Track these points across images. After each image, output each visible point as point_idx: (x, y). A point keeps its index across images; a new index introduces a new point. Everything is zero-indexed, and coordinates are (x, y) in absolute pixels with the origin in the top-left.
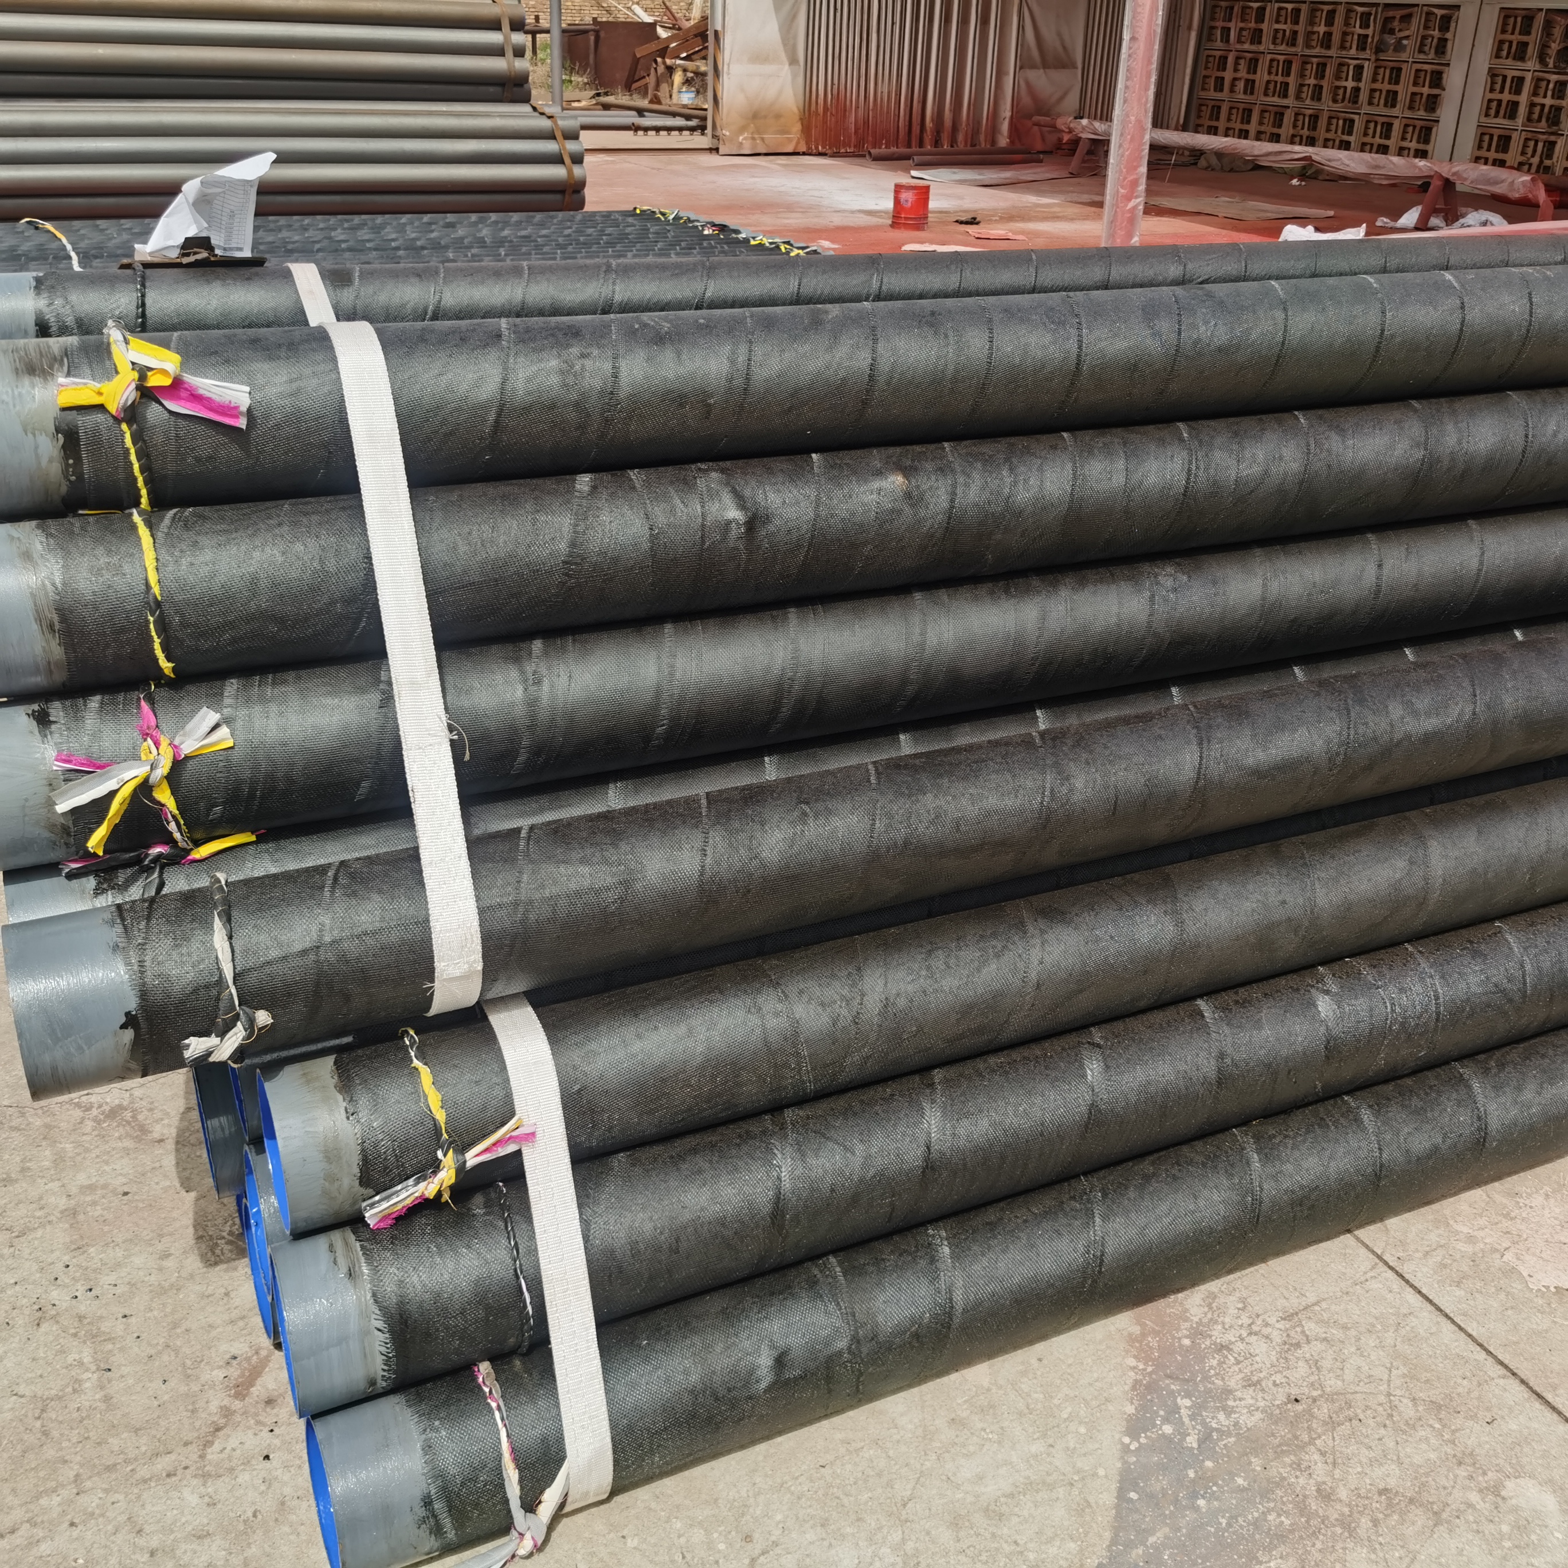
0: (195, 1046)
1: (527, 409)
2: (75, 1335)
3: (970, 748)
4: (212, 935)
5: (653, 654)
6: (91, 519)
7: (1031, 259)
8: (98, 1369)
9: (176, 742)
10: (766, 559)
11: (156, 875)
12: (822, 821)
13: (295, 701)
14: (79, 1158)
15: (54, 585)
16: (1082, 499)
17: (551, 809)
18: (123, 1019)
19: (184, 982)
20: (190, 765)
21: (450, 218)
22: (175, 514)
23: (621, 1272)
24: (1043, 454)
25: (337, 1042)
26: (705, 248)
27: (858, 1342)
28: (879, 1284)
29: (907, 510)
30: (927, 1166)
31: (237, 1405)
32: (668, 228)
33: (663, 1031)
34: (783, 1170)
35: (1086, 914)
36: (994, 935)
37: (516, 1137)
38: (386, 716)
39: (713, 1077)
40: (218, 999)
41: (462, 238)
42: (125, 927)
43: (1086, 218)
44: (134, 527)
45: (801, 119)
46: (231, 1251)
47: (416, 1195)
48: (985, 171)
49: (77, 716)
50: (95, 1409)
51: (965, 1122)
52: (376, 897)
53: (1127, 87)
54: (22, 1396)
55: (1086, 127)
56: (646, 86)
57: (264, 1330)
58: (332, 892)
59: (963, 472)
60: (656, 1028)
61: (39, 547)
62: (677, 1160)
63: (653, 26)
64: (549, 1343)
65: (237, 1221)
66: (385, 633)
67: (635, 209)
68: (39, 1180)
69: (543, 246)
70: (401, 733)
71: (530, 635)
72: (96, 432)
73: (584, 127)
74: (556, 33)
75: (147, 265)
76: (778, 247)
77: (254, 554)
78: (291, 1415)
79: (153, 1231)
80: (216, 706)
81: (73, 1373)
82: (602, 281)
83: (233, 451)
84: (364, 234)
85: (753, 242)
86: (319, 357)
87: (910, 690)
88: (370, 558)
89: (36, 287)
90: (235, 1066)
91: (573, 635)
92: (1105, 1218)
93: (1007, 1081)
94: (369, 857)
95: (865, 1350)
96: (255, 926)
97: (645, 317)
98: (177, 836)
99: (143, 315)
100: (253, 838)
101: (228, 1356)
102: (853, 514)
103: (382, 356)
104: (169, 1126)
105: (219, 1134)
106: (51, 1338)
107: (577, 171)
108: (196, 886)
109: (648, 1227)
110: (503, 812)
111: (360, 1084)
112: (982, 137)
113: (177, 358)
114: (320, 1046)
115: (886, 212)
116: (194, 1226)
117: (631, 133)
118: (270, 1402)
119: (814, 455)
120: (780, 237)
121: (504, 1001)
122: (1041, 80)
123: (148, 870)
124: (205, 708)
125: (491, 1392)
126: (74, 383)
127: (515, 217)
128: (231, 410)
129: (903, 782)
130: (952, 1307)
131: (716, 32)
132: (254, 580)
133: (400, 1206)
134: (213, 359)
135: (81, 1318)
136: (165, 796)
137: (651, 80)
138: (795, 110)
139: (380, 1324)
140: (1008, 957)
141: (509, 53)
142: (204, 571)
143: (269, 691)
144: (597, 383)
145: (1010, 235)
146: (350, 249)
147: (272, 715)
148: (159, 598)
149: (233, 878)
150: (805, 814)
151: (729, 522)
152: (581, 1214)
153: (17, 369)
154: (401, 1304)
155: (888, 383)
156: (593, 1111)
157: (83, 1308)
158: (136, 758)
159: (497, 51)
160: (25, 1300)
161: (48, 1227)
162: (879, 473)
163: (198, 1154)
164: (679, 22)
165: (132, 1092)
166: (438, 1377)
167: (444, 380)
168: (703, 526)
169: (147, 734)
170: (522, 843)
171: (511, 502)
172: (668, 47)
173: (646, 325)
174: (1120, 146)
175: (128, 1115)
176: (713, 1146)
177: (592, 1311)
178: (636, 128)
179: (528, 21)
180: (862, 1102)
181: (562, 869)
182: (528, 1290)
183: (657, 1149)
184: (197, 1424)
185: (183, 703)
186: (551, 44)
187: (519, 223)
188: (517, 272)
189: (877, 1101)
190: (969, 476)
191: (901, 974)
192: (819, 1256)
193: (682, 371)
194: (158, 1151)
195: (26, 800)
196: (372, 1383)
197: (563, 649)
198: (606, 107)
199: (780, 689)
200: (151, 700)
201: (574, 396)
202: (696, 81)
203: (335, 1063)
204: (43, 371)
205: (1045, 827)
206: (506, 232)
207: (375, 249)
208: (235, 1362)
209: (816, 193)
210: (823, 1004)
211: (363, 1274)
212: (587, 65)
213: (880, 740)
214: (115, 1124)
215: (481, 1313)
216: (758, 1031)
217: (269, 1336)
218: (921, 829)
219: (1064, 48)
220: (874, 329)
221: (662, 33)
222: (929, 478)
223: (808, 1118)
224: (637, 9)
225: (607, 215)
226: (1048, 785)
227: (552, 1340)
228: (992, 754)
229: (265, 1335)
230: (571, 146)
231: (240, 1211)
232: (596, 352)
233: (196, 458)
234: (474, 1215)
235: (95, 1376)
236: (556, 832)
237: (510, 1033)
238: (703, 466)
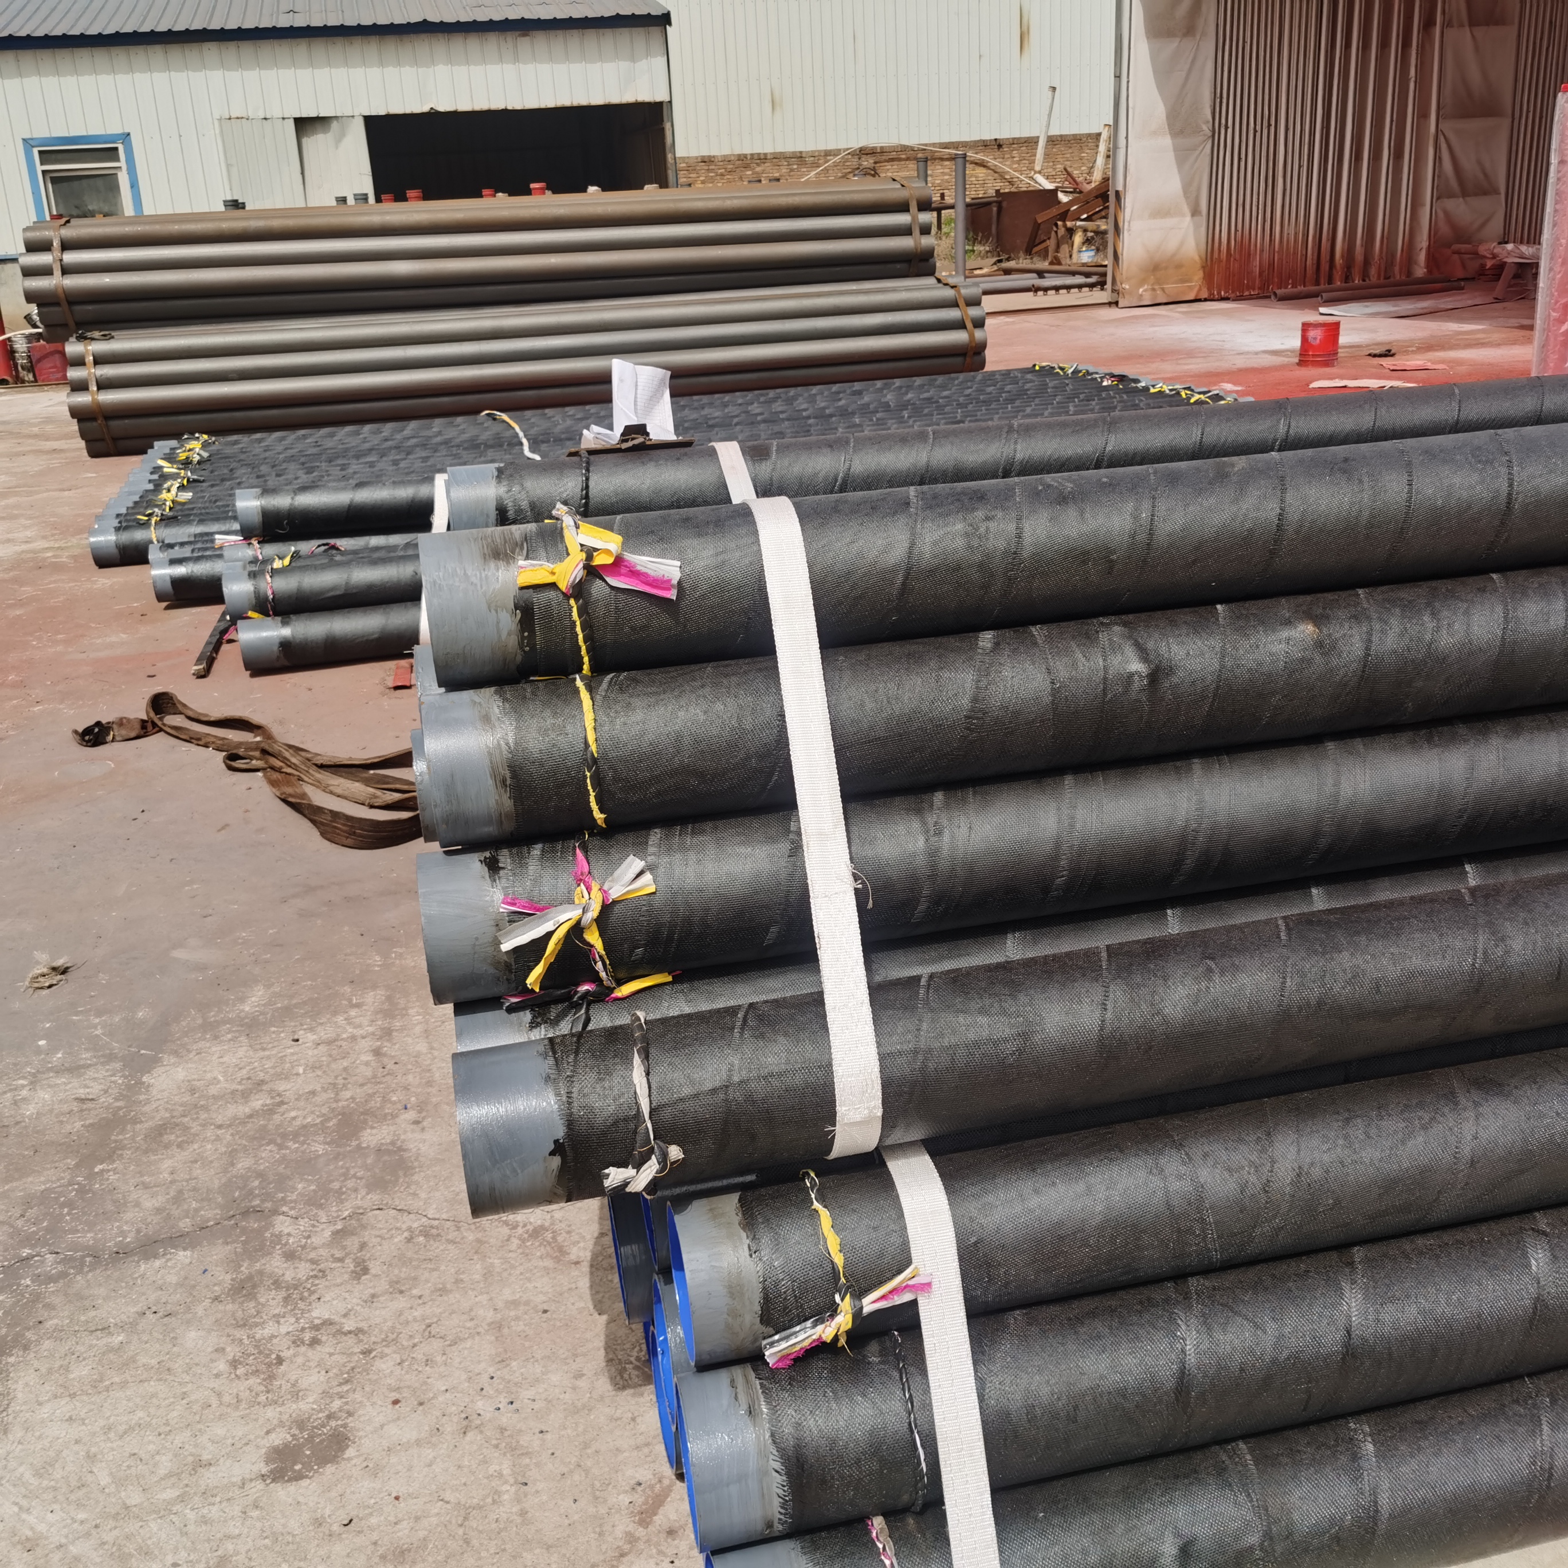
0: (615, 1176)
1: (932, 572)
2: (496, 1446)
3: (1390, 905)
4: (632, 1070)
5: (1053, 805)
6: (540, 684)
7: (1453, 393)
8: (515, 1483)
9: (605, 888)
10: (1170, 710)
11: (583, 1011)
12: (1228, 977)
13: (711, 850)
14: (505, 1274)
15: (507, 744)
16: (1515, 642)
17: (950, 958)
18: (552, 1147)
19: (605, 1114)
20: (617, 908)
21: (857, 386)
22: (612, 679)
23: (1016, 1437)
24: (1469, 597)
25: (741, 1179)
26: (1104, 399)
27: (1271, 1539)
28: (1294, 1477)
29: (1318, 659)
30: (1347, 1352)
31: (641, 1532)
32: (1067, 381)
33: (1061, 1188)
34: (1188, 1343)
35: (1527, 1087)
36: (1421, 1105)
37: (913, 1286)
38: (794, 865)
39: (1113, 1238)
40: (635, 1132)
41: (868, 405)
42: (556, 1059)
43: (1514, 342)
44: (577, 691)
45: (1203, 267)
46: (638, 1376)
47: (814, 1337)
48: (1400, 302)
49: (521, 861)
50: (511, 1522)
51: (1390, 1308)
52: (781, 1039)
53: (1556, 211)
54: (448, 1502)
55: (1512, 252)
56: (1046, 249)
57: (666, 1459)
58: (742, 1033)
59: (1380, 619)
60: (1054, 1184)
61: (497, 711)
62: (1076, 1321)
63: (1054, 192)
64: (943, 1504)
65: (644, 1347)
66: (796, 786)
67: (1034, 366)
68: (470, 1292)
69: (945, 406)
70: (809, 881)
71: (931, 788)
72: (548, 606)
73: (986, 293)
74: (961, 208)
75: (592, 452)
76: (1178, 393)
77: (680, 714)
78: (691, 1549)
79: (568, 1350)
80: (641, 854)
81: (493, 1484)
82: (1003, 441)
83: (665, 620)
84: (778, 406)
85: (1152, 390)
86: (743, 531)
87: (1323, 842)
88: (784, 716)
89: (498, 477)
90: (648, 1197)
91: (974, 786)
92: (1554, 1427)
93: (1438, 1265)
94: (776, 1001)
95: (1279, 1549)
96: (670, 1064)
97: (1049, 478)
98: (603, 975)
99: (587, 497)
100: (670, 979)
101: (633, 1482)
102: (1260, 664)
103: (799, 528)
104: (585, 1249)
105: (631, 1262)
106: (475, 1447)
107: (978, 334)
108: (618, 1022)
109: (1045, 1391)
110: (903, 959)
111: (763, 1223)
112: (1397, 269)
113: (619, 539)
114: (725, 1182)
115: (1292, 351)
116: (605, 1349)
117: (1031, 294)
118: (671, 1533)
119: (1219, 607)
120: (1181, 383)
121: (903, 1148)
122: (1461, 209)
123: (577, 1006)
124: (631, 856)
125: (884, 1548)
126: (532, 565)
127: (918, 381)
128: (662, 583)
129: (1316, 939)
130: (1377, 1511)
131: (1117, 193)
132: (679, 738)
133: (798, 1348)
134: (650, 538)
135: (502, 1430)
136: (594, 938)
137: (1051, 243)
138: (1197, 258)
139: (777, 1466)
140: (1437, 1129)
141: (916, 231)
142: (636, 730)
143: (688, 840)
144: (1001, 544)
145: (1429, 365)
146: (765, 421)
147: (690, 863)
148: (596, 755)
149: (651, 1017)
150: (1210, 970)
151: (1131, 675)
152: (976, 1371)
153: (484, 554)
154: (798, 1447)
155: (1297, 532)
156: (989, 1265)
157: (504, 1420)
158: (570, 901)
159: (905, 231)
160: (454, 1408)
161: (477, 1338)
162: (1288, 623)
163: (610, 1278)
164: (1080, 186)
165: (553, 1213)
166: (831, 1526)
167: (855, 548)
168: (1105, 679)
169: (581, 880)
170: (922, 991)
171: (917, 660)
172: (1069, 210)
173: (1049, 486)
174: (1551, 269)
175: (549, 1236)
176: (1113, 1311)
177: (987, 1475)
178: (1035, 289)
179: (934, 199)
180: (1274, 1276)
181: (961, 1019)
182: (922, 1446)
183: (1054, 1310)
184: (604, 1547)
185: (613, 851)
186: (955, 219)
187: (922, 386)
188: (922, 437)
189: (1290, 1277)
190: (1386, 623)
191: (1315, 1142)
192: (1228, 1441)
193: (1085, 529)
194: (575, 1273)
195: (477, 939)
196: (770, 1525)
197: (964, 800)
198: (1007, 272)
199: (1184, 840)
200: (585, 849)
201: (978, 557)
202: (1097, 240)
203: (740, 1201)
204: (506, 555)
205: (1477, 991)
206: (910, 396)
207: (788, 420)
208: (639, 1489)
209: (1218, 338)
210: (1229, 1170)
211: (762, 1412)
212: (990, 235)
213: (1290, 894)
214: (537, 1244)
215: (875, 1466)
216: (1160, 1194)
217: (672, 1466)
218: (1337, 989)
219: (1485, 175)
220: (1282, 479)
221: (1063, 198)
222: (1342, 625)
223: (1214, 1289)
224: (1040, 178)
225: (1007, 373)
226: (1480, 946)
227: (946, 1500)
228: (1415, 912)
229: (668, 1465)
230: (973, 312)
231: (647, 1338)
232: (1000, 514)
233: (631, 628)
234: (869, 1363)
235: (513, 1489)
236: (954, 980)
237: (908, 1180)
238: (1105, 621)
